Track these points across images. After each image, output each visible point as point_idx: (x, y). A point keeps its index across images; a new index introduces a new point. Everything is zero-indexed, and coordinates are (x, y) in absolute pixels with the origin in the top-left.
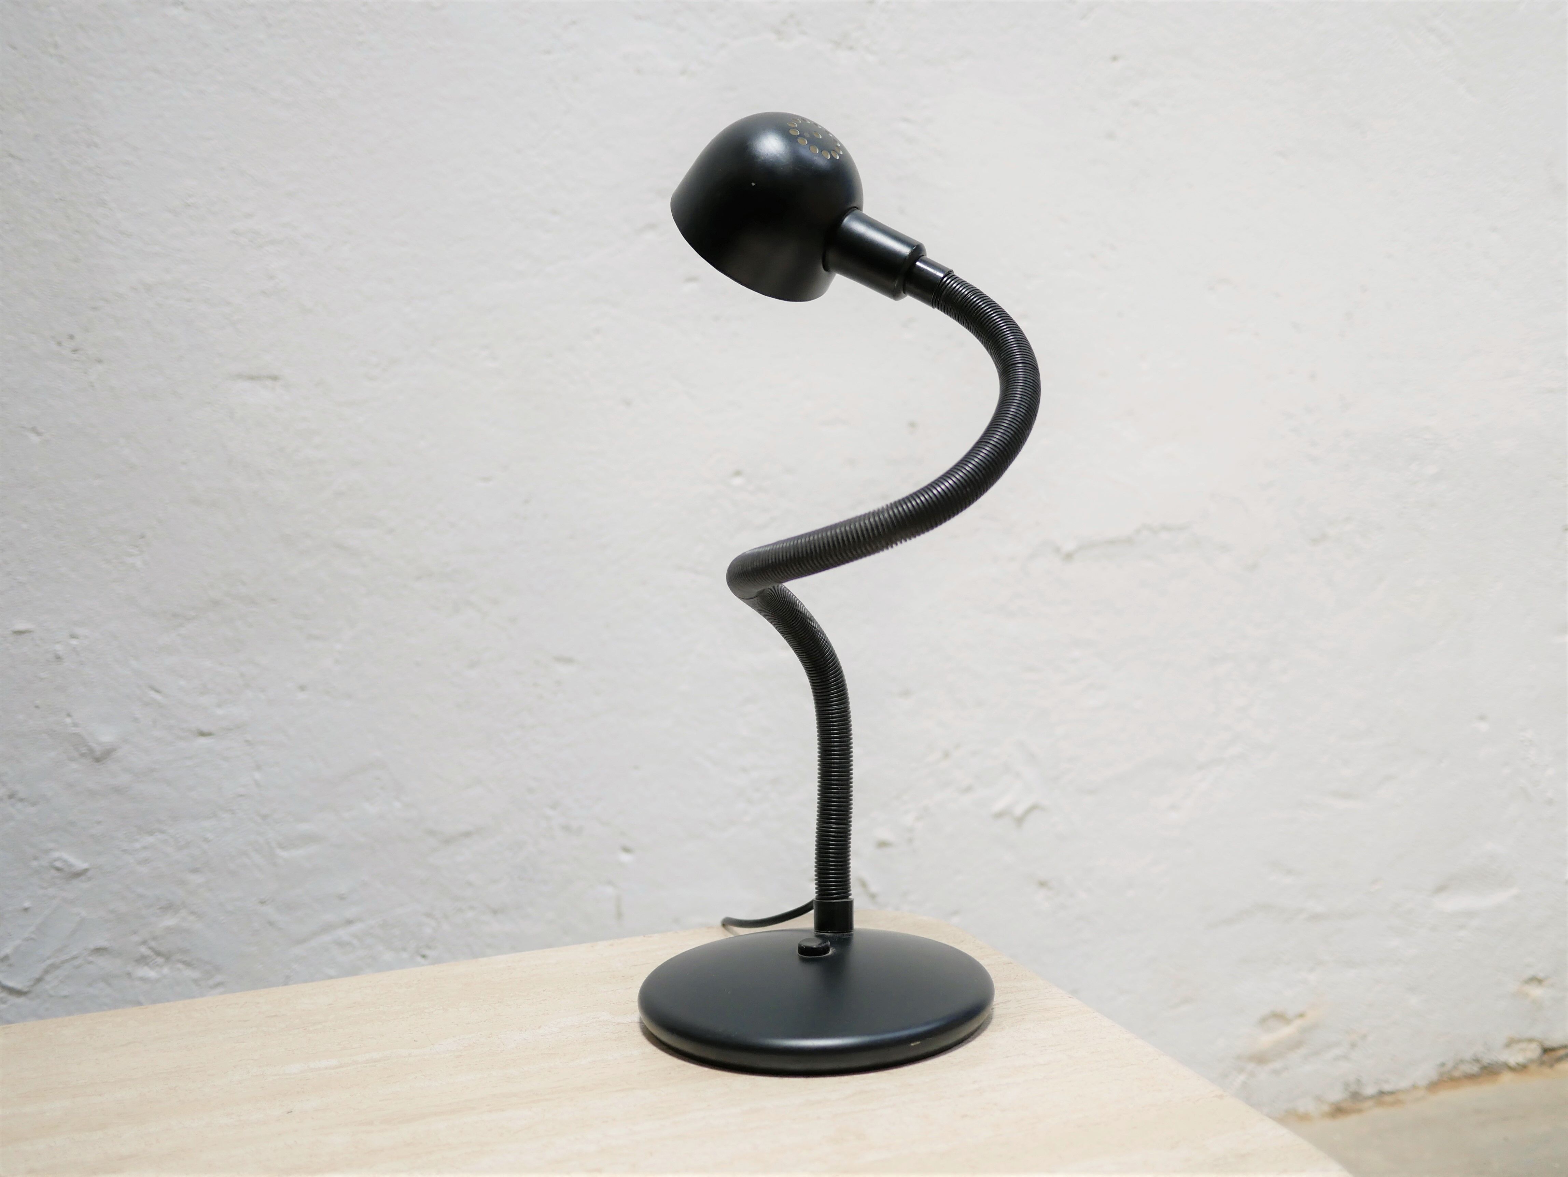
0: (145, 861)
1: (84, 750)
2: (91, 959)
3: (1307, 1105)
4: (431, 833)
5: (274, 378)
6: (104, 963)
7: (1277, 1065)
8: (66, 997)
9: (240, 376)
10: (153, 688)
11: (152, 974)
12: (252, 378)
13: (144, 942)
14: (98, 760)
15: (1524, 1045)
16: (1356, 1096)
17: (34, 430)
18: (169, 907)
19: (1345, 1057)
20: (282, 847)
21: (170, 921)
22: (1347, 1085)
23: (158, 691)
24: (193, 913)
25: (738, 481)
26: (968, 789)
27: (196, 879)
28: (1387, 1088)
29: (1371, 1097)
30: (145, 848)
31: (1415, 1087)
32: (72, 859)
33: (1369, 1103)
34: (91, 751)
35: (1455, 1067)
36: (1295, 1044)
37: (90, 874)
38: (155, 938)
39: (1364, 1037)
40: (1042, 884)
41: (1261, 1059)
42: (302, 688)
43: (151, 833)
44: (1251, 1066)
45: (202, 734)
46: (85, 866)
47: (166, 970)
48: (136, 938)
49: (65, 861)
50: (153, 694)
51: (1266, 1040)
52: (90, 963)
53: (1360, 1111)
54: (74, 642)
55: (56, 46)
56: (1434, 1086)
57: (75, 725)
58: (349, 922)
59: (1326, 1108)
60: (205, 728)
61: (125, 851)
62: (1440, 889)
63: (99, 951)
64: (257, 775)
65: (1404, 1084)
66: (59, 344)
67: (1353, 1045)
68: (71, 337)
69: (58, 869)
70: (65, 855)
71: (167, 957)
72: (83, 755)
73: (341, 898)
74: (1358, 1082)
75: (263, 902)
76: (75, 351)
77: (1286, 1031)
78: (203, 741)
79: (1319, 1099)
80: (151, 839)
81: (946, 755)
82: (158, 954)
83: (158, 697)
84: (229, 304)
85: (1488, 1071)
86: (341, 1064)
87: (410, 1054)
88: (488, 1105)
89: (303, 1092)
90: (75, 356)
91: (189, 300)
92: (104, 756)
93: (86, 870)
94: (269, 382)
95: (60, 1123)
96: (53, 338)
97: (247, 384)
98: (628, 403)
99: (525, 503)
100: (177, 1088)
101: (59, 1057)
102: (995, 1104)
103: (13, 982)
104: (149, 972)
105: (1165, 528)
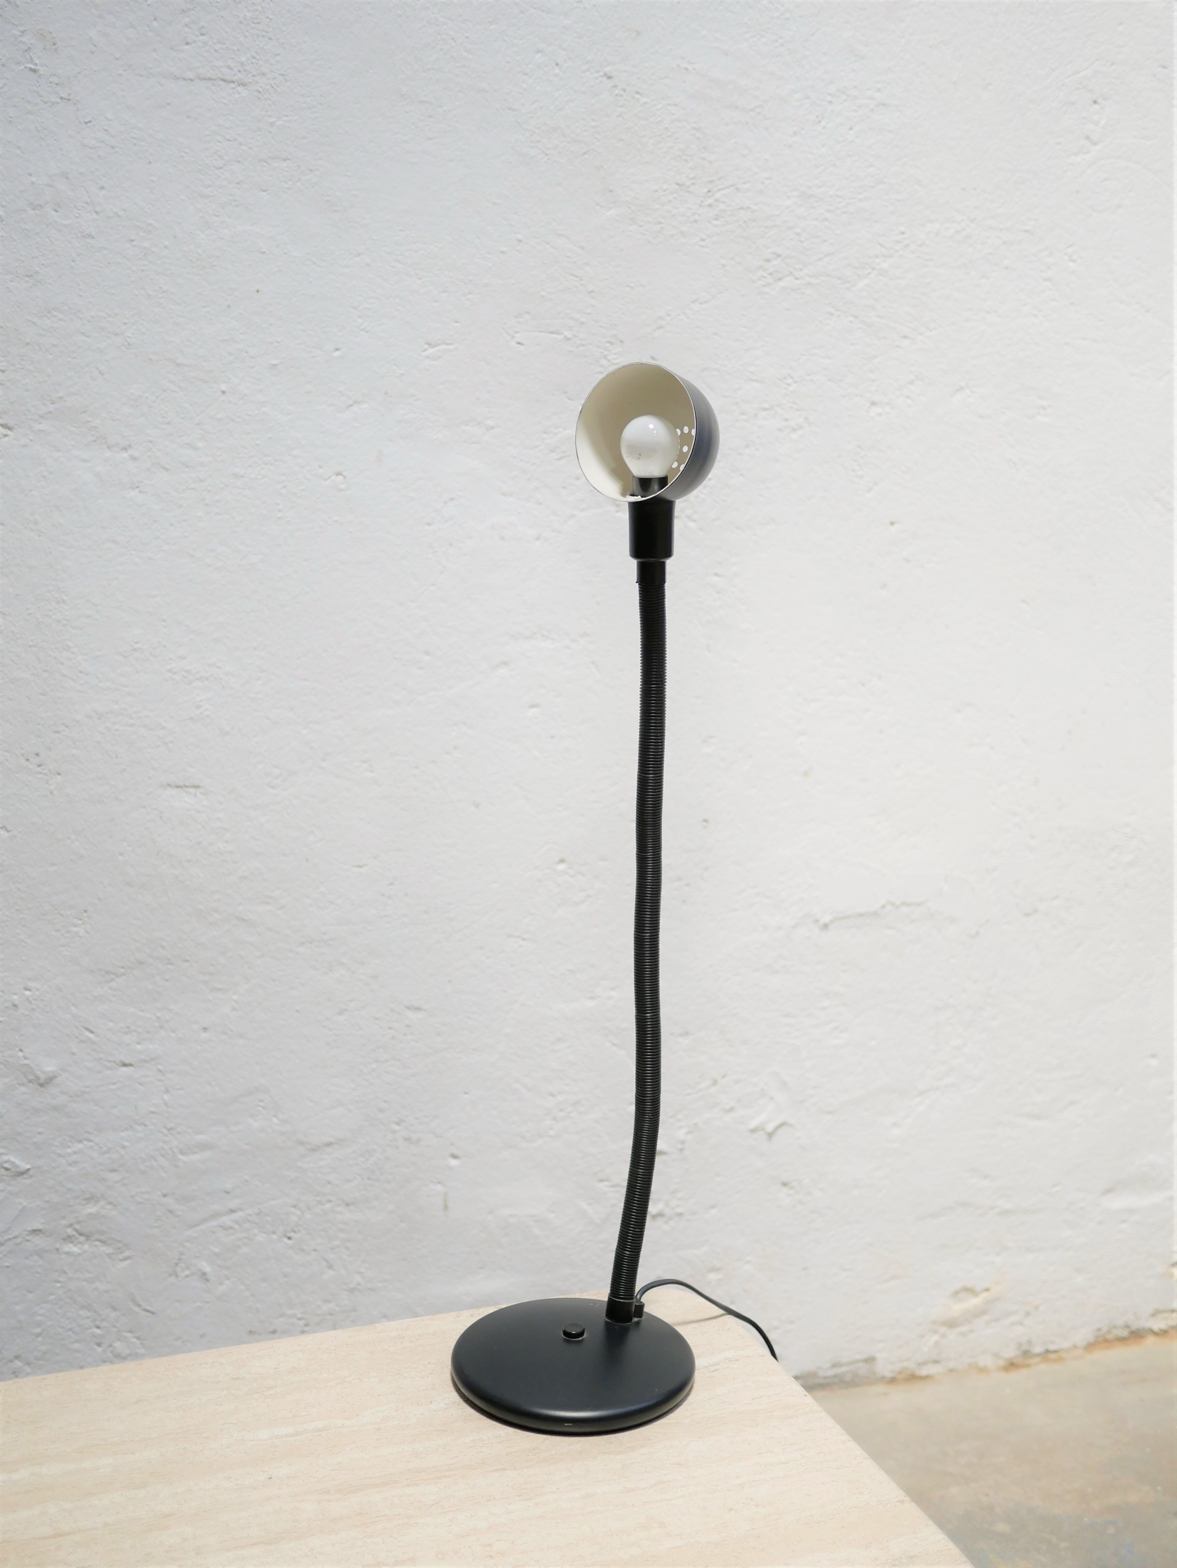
0: (74, 1163)
1: (32, 1077)
2: (28, 1238)
3: (987, 1361)
4: (301, 1143)
5: (196, 787)
6: (38, 1241)
7: (964, 1329)
8: (8, 1267)
9: (169, 785)
10: (87, 1029)
11: (75, 1250)
12: (178, 787)
13: (71, 1225)
14: (41, 1085)
15: (1166, 1315)
16: (1026, 1354)
18: (91, 1199)
19: (1021, 1323)
20: (183, 1154)
21: (92, 1209)
22: (1020, 1345)
23: (92, 1032)
24: (110, 1203)
25: (561, 867)
26: (732, 1109)
27: (115, 1177)
28: (1052, 1347)
29: (1038, 1355)
30: (75, 1153)
31: (1075, 1347)
32: (18, 1162)
33: (1037, 1359)
34: (38, 1078)
35: (1109, 1332)
36: (979, 1313)
37: (31, 1173)
38: (79, 1222)
39: (1037, 1308)
40: (785, 1184)
41: (951, 1324)
42: (205, 1029)
43: (81, 1142)
44: (943, 1329)
45: (125, 1065)
46: (28, 1167)
47: (86, 1247)
48: (64, 1222)
49: (13, 1163)
50: (87, 1033)
51: (957, 1308)
52: (28, 1241)
53: (1028, 1366)
54: (28, 993)
55: (36, 523)
56: (1090, 1347)
57: (26, 1058)
58: (232, 1211)
59: (1001, 1363)
60: (127, 1061)
61: (60, 1155)
62: (1108, 1191)
63: (35, 1232)
64: (166, 1097)
65: (1066, 1345)
66: (28, 760)
67: (1028, 1314)
68: (37, 755)
69: (7, 1169)
70: (12, 1159)
71: (88, 1237)
72: (30, 1081)
73: (228, 1192)
74: (1029, 1342)
75: (165, 1196)
76: (40, 766)
77: (974, 1302)
78: (124, 1069)
79: (996, 1355)
80: (80, 1146)
81: (715, 1082)
82: (81, 1234)
83: (91, 1036)
84: (163, 728)
85: (1136, 1335)
86: (296, 1432)
87: (343, 1425)
88: (406, 1480)
89: (275, 1458)
90: (39, 769)
91: (132, 725)
92: (45, 1083)
93: (28, 1170)
94: (192, 790)
95: (112, 1479)
96: (22, 755)
97: (174, 792)
98: (477, 806)
99: (390, 884)
100: (185, 1450)
101: (92, 1413)
102: (752, 1500)
104: (73, 1247)
105: (906, 904)
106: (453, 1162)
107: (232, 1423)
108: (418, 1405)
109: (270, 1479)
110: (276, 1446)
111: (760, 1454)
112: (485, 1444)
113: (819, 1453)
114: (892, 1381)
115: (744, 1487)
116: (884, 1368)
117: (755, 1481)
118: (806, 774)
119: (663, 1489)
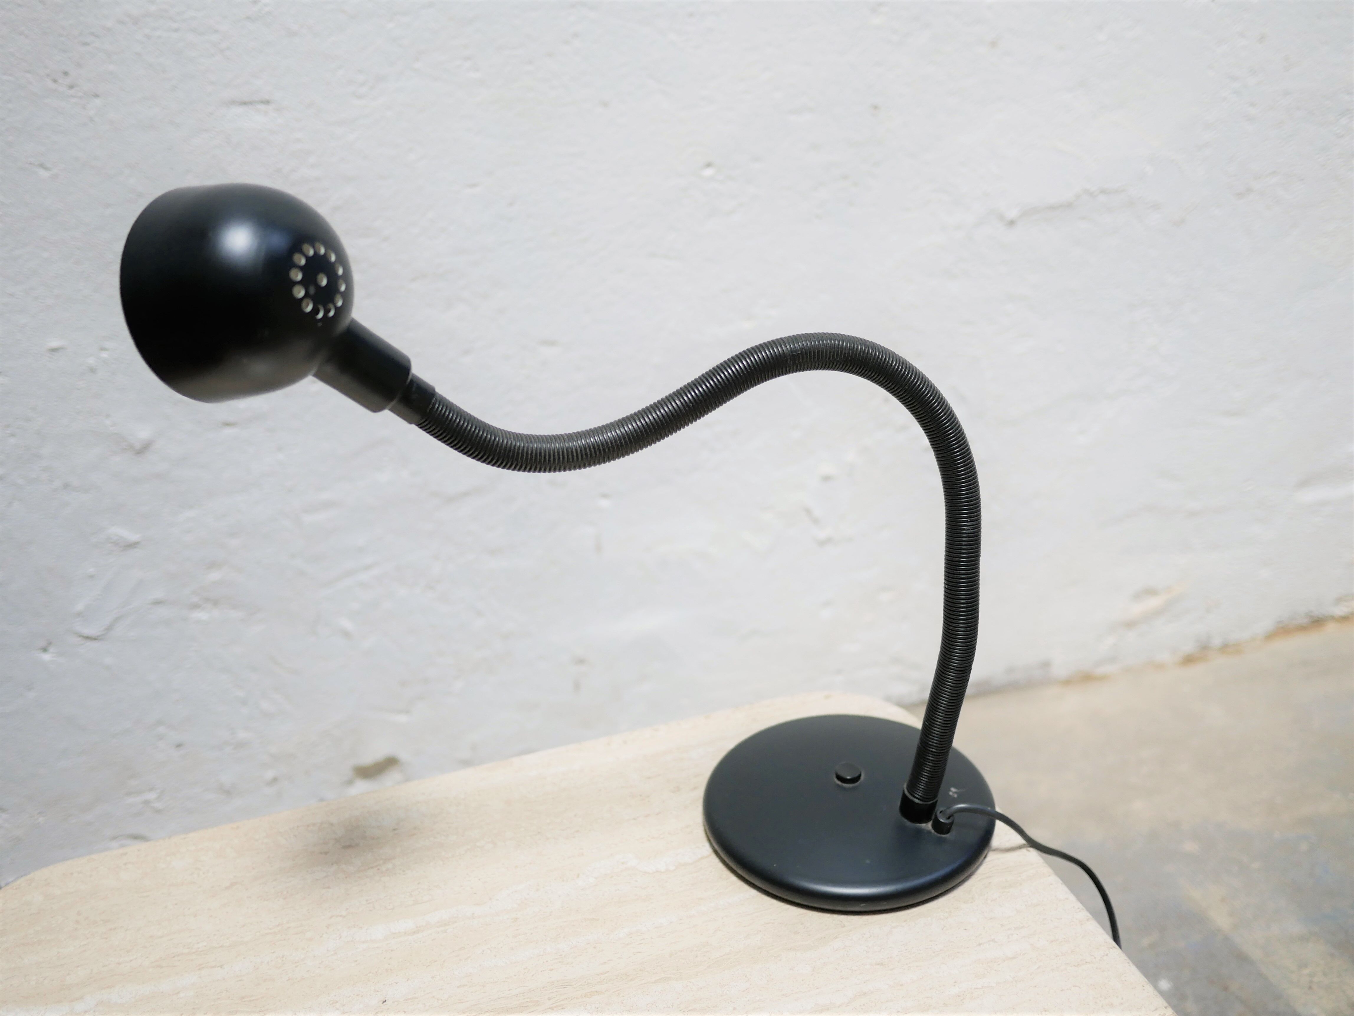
0: (189, 531)
1: (125, 445)
2: (151, 609)
3: (1164, 657)
4: (435, 494)
5: (266, 102)
6: (163, 612)
7: (1143, 628)
8: (134, 641)
9: (233, 102)
11: (204, 617)
12: (245, 103)
13: (194, 593)
14: (138, 453)
15: (1349, 603)
16: (1205, 648)
17: (41, 166)
18: (213, 565)
19: (1200, 619)
20: (306, 512)
21: (215, 576)
22: (1198, 640)
24: (234, 568)
25: (709, 172)
27: (234, 542)
28: (1231, 641)
29: (1217, 649)
30: (186, 520)
31: (1254, 638)
32: (126, 534)
33: (1215, 653)
34: (131, 445)
35: (1290, 621)
36: (1160, 612)
37: (142, 544)
38: (202, 590)
41: (1130, 625)
43: (191, 508)
44: (1121, 631)
45: (227, 424)
46: (137, 538)
47: (215, 613)
48: (187, 591)
49: (119, 536)
51: (1137, 609)
52: (152, 613)
53: (1205, 660)
54: (104, 355)
56: (1270, 636)
57: (115, 425)
58: (368, 568)
59: (1179, 658)
60: (230, 421)
61: (171, 524)
62: (1303, 484)
63: (158, 603)
64: (280, 456)
65: (1246, 637)
66: (55, 81)
68: (66, 74)
69: (114, 542)
70: (119, 531)
71: (216, 603)
72: (124, 449)
73: (360, 549)
74: (1208, 637)
75: (293, 557)
76: (71, 87)
77: (1153, 603)
78: (228, 431)
79: (1174, 651)
80: (192, 513)
82: (207, 600)
84: (216, 31)
85: (1317, 622)
86: (417, 927)
87: (473, 914)
88: (549, 999)
89: (391, 970)
90: (71, 92)
91: (176, 30)
92: (143, 449)
93: (137, 543)
94: (262, 107)
95: (194, 1009)
96: (48, 75)
97: (240, 110)
98: (605, 104)
99: (511, 204)
100: (284, 959)
101: (176, 904)
103: (87, 631)
104: (201, 615)
105: (1103, 191)
106: (604, 503)
107: (341, 916)
108: (563, 881)
109: (383, 1002)
110: (392, 951)
111: (980, 945)
112: (644, 939)
113: (1052, 942)
114: (1068, 682)
115: (964, 999)
116: (1060, 669)
117: (977, 988)
118: (994, 44)
119: (864, 1005)
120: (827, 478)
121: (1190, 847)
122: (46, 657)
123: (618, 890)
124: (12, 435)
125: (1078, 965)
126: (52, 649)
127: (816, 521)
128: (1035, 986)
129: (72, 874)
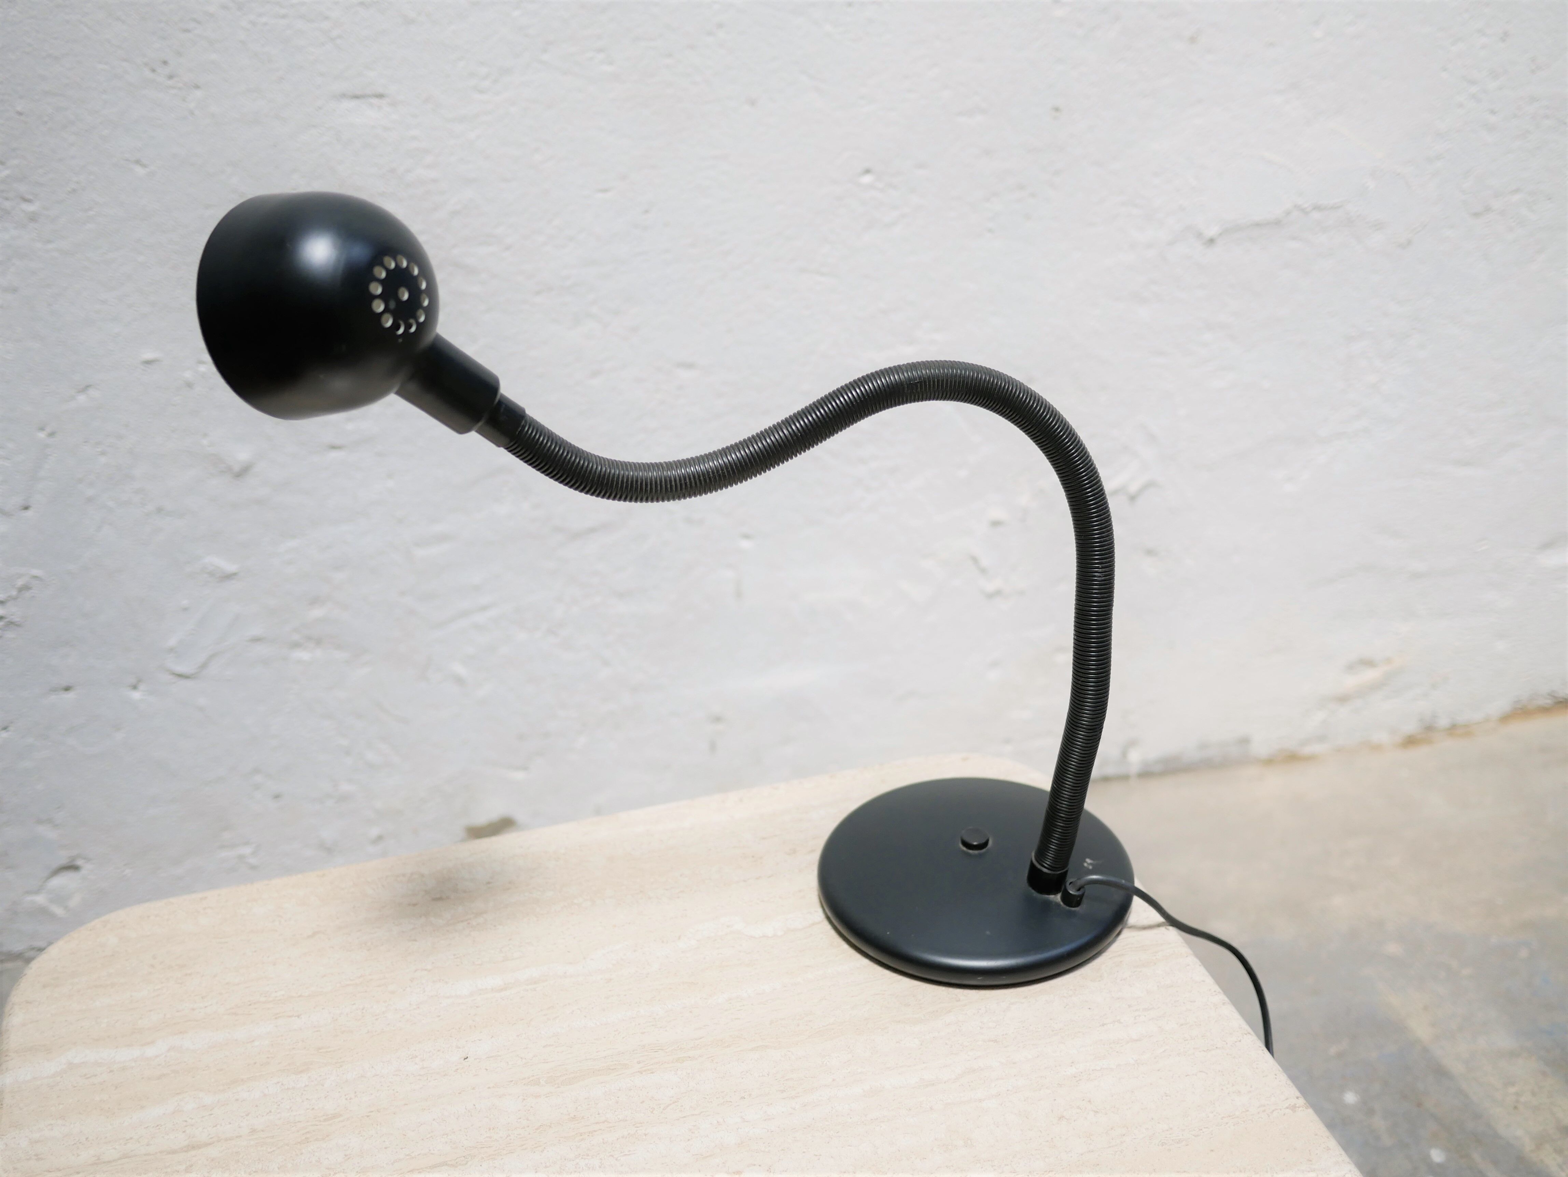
0: (290, 563)
1: (223, 467)
2: (249, 647)
3: (1382, 737)
4: (559, 530)
5: (380, 96)
6: (261, 650)
7: (1358, 704)
8: (229, 680)
9: (344, 96)
11: (306, 657)
12: (357, 97)
13: (296, 631)
14: (237, 476)
16: (1429, 729)
17: (138, 162)
18: (315, 601)
19: (1425, 696)
20: (418, 547)
21: (317, 613)
22: (1422, 719)
24: (338, 605)
25: (867, 179)
27: (339, 576)
28: (1460, 721)
29: (1444, 730)
30: (288, 551)
31: (1487, 720)
32: (222, 564)
33: (1441, 735)
34: (230, 468)
35: (1530, 701)
36: (1378, 686)
37: (240, 576)
38: (303, 628)
39: (1446, 679)
40: (1150, 552)
41: (1343, 699)
43: (294, 537)
44: (1333, 705)
45: (334, 447)
46: (235, 569)
47: (318, 653)
48: (288, 628)
49: (216, 566)
51: (1351, 682)
52: (249, 650)
53: (1430, 742)
54: (202, 368)
56: (1506, 718)
57: (212, 445)
58: (484, 608)
59: (1399, 739)
60: (336, 444)
61: (271, 555)
63: (256, 640)
64: (390, 483)
65: (1478, 717)
66: (153, 71)
67: (1434, 686)
68: (165, 63)
69: (210, 573)
70: (215, 561)
71: (319, 642)
72: (222, 472)
73: (476, 588)
74: (1434, 716)
75: (402, 594)
76: (171, 77)
77: (1370, 675)
78: (334, 454)
79: (1393, 731)
80: (293, 543)
82: (310, 639)
84: (327, 18)
85: (1563, 704)
86: (505, 984)
87: (565, 973)
88: (639, 1063)
89: (475, 1027)
90: (170, 83)
91: (284, 17)
92: (242, 473)
93: (235, 574)
94: (375, 101)
95: (268, 1058)
96: (146, 64)
97: (352, 104)
98: (753, 102)
99: (647, 212)
100: (364, 1011)
101: (255, 951)
102: (1090, 1101)
103: (180, 669)
104: (303, 655)
105: (1317, 208)
106: (745, 544)
107: (426, 970)
108: (663, 942)
109: (465, 1059)
110: (477, 1007)
111: (1103, 1025)
112: (744, 1005)
113: (1182, 1025)
114: (1269, 762)
115: (1080, 1080)
116: (1261, 747)
117: (1095, 1070)
118: (1193, 40)
119: (972, 1082)
120: (996, 524)
121: (1393, 948)
122: (136, 695)
123: (721, 954)
124: (103, 453)
125: (1208, 1050)
126: (142, 687)
127: (983, 571)
128: (1159, 1070)
129: (149, 917)
